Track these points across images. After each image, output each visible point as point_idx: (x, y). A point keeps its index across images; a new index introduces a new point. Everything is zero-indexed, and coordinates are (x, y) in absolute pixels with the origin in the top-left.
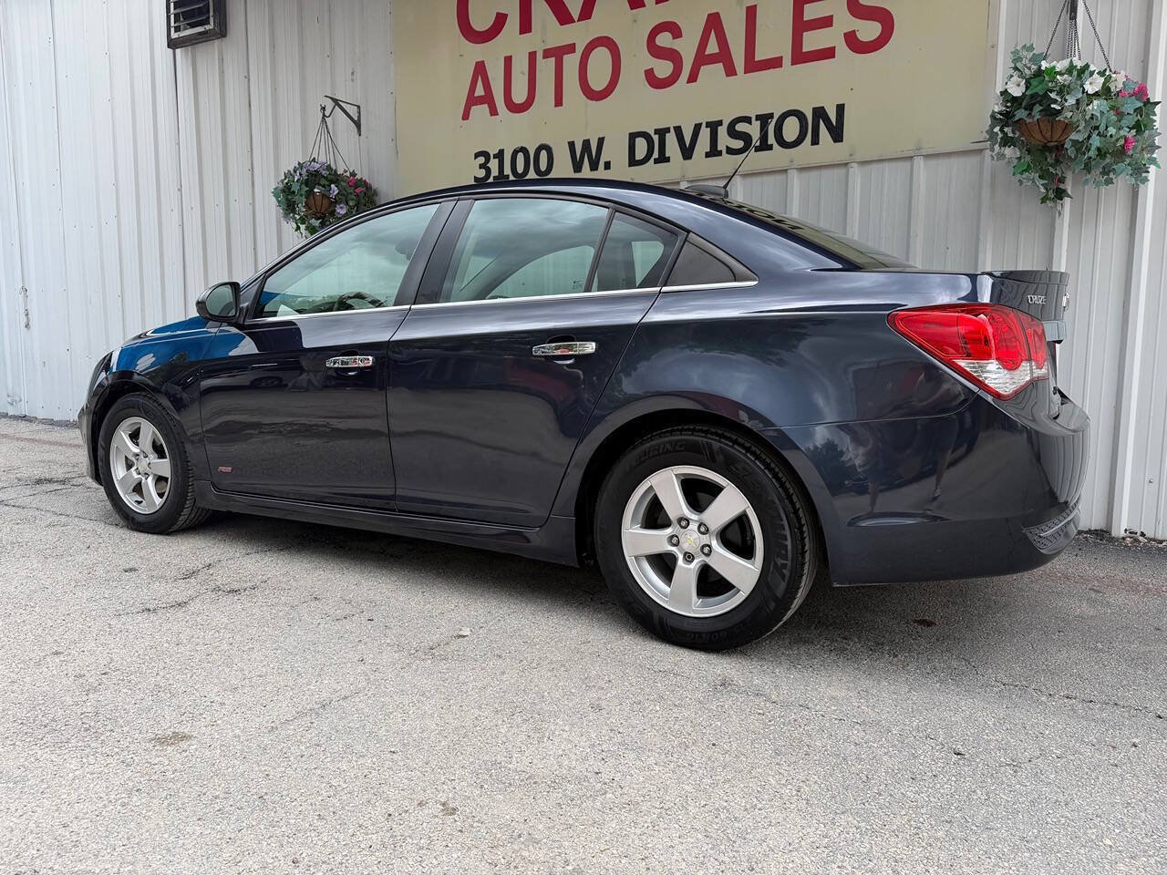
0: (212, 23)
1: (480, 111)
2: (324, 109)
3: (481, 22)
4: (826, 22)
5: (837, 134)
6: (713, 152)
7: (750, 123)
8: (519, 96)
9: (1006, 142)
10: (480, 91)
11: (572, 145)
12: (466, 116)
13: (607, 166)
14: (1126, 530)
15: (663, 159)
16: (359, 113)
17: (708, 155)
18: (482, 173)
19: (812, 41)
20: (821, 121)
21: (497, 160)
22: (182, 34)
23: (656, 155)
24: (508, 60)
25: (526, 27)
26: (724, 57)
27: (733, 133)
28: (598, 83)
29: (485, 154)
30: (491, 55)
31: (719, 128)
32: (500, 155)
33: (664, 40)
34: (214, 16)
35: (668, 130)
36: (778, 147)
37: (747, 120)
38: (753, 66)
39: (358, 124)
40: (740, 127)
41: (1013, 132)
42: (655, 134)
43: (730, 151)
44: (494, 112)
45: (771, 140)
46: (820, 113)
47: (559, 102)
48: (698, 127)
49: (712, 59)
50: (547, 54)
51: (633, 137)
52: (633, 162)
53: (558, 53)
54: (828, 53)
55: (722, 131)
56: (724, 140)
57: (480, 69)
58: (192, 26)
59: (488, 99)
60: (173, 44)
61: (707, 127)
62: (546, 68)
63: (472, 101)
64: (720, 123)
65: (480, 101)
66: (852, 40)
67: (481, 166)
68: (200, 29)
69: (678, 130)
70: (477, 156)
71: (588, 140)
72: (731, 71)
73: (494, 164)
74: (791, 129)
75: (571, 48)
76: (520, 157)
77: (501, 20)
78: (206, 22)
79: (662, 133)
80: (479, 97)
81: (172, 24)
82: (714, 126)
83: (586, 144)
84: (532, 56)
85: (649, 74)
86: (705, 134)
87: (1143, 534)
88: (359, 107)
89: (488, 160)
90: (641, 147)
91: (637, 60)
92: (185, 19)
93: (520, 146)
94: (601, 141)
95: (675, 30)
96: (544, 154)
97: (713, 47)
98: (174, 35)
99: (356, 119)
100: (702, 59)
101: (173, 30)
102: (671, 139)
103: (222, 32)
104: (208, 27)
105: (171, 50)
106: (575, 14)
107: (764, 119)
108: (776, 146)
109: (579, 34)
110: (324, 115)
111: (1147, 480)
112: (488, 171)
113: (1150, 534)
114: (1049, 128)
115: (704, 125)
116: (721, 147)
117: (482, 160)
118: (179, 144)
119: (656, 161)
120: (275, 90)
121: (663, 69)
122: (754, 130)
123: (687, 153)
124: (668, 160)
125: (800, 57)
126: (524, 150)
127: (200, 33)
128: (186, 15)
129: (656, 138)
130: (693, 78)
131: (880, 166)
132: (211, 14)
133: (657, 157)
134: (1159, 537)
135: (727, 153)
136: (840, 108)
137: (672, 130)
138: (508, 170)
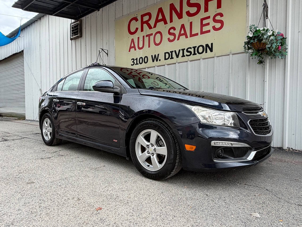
0: (79, 34)
1: (133, 49)
2: (99, 51)
3: (133, 30)
5: (211, 50)
6: (183, 56)
7: (191, 49)
8: (141, 46)
9: (249, 49)
10: (132, 45)
11: (152, 56)
12: (129, 51)
13: (160, 60)
14: (287, 147)
15: (172, 58)
16: (108, 51)
17: (182, 57)
18: (133, 63)
19: (205, 29)
20: (208, 47)
21: (136, 60)
22: (73, 37)
23: (170, 57)
24: (138, 38)
25: (142, 30)
26: (185, 34)
27: (187, 51)
28: (157, 42)
29: (133, 59)
30: (135, 37)
31: (184, 50)
32: (137, 59)
33: (172, 31)
34: (79, 33)
35: (173, 51)
36: (198, 54)
37: (191, 48)
38: (192, 35)
39: (107, 54)
40: (189, 50)
41: (251, 46)
42: (170, 52)
43: (187, 55)
44: (135, 50)
45: (196, 52)
46: (207, 45)
47: (149, 47)
48: (180, 50)
49: (183, 35)
50: (147, 36)
51: (165, 53)
52: (165, 59)
53: (149, 36)
54: (209, 31)
55: (185, 51)
56: (186, 53)
57: (133, 40)
58: (75, 35)
59: (134, 47)
60: (71, 39)
61: (182, 50)
62: (146, 39)
63: (131, 47)
64: (185, 49)
65: (133, 47)
66: (214, 28)
67: (133, 62)
68: (77, 36)
69: (175, 51)
70: (132, 60)
71: (156, 55)
72: (187, 37)
73: (135, 61)
74: (201, 49)
75: (152, 34)
76: (141, 59)
77: (137, 29)
78: (78, 34)
79: (172, 52)
80: (132, 47)
81: (71, 35)
82: (183, 50)
83: (155, 56)
84: (144, 37)
85: (169, 39)
86: (181, 52)
87: (292, 149)
88: (108, 50)
89: (134, 61)
90: (167, 55)
91: (166, 36)
92: (74, 34)
93: (141, 57)
94: (158, 55)
95: (174, 29)
96: (146, 58)
97: (183, 32)
98: (71, 37)
99: (107, 53)
100: (180, 35)
101: (71, 36)
102: (174, 53)
103: (81, 36)
104: (78, 35)
105: (71, 41)
106: (153, 26)
107: (194, 48)
108: (197, 54)
109: (154, 31)
110: (99, 52)
111: (292, 134)
112: (134, 63)
113: (294, 148)
114: (259, 45)
116: (185, 55)
117: (133, 60)
118: (72, 61)
119: (171, 59)
120: (91, 48)
121: (172, 37)
122: (192, 50)
123: (177, 56)
124: (173, 58)
125: (202, 33)
126: (142, 58)
127: (76, 37)
128: (74, 33)
129: (170, 53)
130: (178, 39)
131: (222, 57)
132: (79, 32)
134: (296, 149)
135: (186, 56)
136: (212, 44)
137: (174, 51)
138: (138, 62)
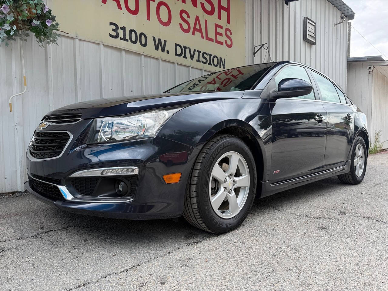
1: (113, 3)
4: (221, 35)
5: (224, 67)
6: (198, 61)
8: (132, 6)
11: (154, 38)
12: (104, 1)
13: (168, 52)
15: (185, 57)
18: (114, 34)
20: (221, 61)
21: (122, 31)
27: (203, 56)
29: (116, 25)
32: (123, 29)
33: (185, 16)
37: (207, 54)
38: (207, 38)
40: (205, 55)
42: (183, 47)
44: (120, 7)
45: (212, 63)
46: (221, 58)
47: (149, 18)
48: (195, 50)
49: (198, 31)
51: (177, 45)
52: (176, 54)
54: (221, 43)
55: (201, 55)
56: (201, 58)
66: (226, 41)
67: (113, 30)
69: (190, 49)
70: (111, 24)
72: (202, 37)
73: (120, 32)
74: (216, 61)
76: (133, 34)
79: (185, 48)
82: (199, 52)
83: (160, 40)
85: (181, 25)
86: (196, 53)
89: (117, 29)
90: (179, 50)
91: (177, 18)
93: (132, 28)
94: (165, 42)
95: (188, 15)
96: (143, 37)
97: (198, 27)
100: (195, 29)
102: (187, 50)
107: (210, 55)
108: (212, 65)
112: (118, 34)
115: (196, 51)
116: (200, 60)
117: (114, 27)
119: (183, 57)
121: (185, 26)
122: (208, 57)
123: (192, 58)
124: (186, 58)
125: (217, 42)
126: (134, 31)
129: (183, 49)
130: (193, 34)
133: (184, 55)
135: (202, 62)
136: (224, 59)
137: (188, 48)
138: (127, 37)
